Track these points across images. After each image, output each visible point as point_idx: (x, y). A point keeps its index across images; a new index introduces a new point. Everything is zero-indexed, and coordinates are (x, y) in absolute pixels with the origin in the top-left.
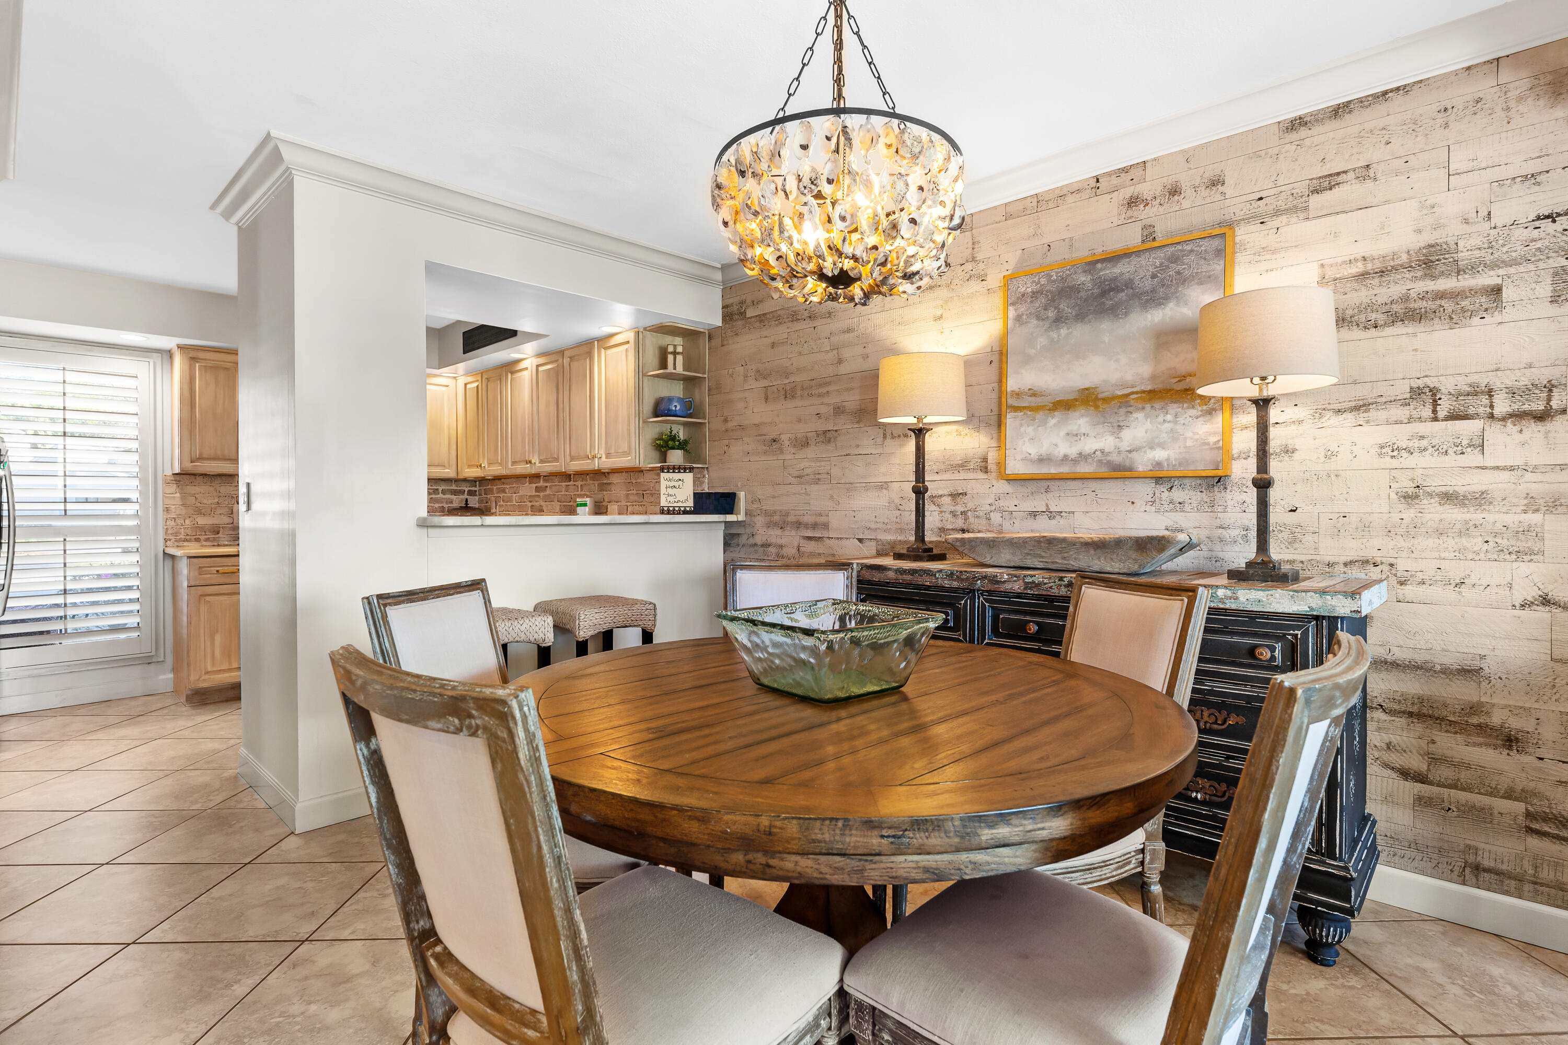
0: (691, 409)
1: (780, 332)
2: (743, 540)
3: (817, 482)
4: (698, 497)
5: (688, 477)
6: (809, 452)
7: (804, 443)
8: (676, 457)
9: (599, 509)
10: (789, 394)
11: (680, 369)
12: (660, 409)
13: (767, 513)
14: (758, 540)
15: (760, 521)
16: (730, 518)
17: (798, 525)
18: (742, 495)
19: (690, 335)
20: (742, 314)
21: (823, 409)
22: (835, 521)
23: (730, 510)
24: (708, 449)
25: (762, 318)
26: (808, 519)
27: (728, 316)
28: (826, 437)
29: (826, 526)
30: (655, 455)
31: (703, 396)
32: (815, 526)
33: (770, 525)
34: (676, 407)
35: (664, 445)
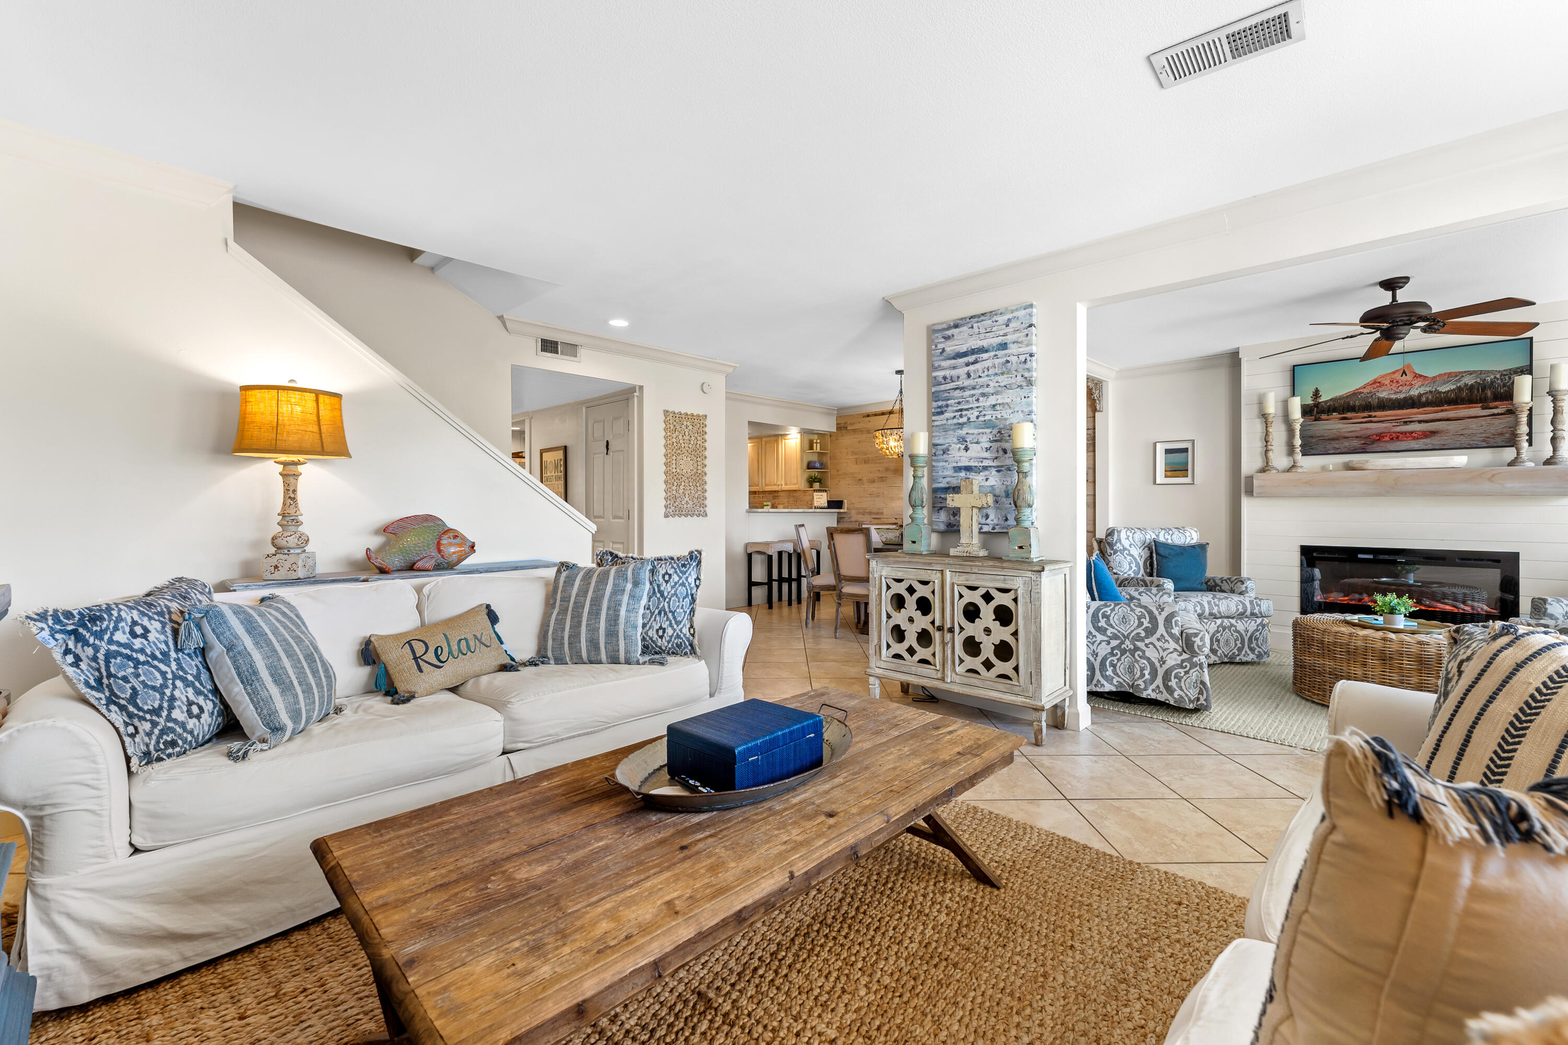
0: (823, 466)
1: (863, 437)
2: (846, 519)
3: (878, 496)
4: (829, 502)
5: (825, 494)
6: (875, 485)
7: (873, 481)
8: (817, 486)
9: (773, 507)
10: (866, 462)
11: (818, 450)
12: (810, 466)
13: (856, 508)
14: (853, 519)
15: (853, 512)
16: (842, 511)
17: (870, 513)
18: (846, 501)
19: (821, 435)
20: (846, 428)
21: (881, 469)
22: (885, 511)
23: (841, 508)
24: (829, 482)
25: (854, 431)
26: (874, 511)
27: (840, 427)
28: (882, 479)
29: (882, 513)
30: (807, 484)
31: (827, 460)
32: (877, 513)
33: (859, 513)
34: (817, 465)
35: (811, 481)
